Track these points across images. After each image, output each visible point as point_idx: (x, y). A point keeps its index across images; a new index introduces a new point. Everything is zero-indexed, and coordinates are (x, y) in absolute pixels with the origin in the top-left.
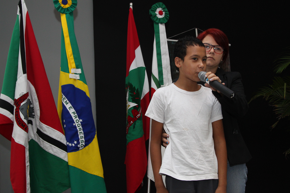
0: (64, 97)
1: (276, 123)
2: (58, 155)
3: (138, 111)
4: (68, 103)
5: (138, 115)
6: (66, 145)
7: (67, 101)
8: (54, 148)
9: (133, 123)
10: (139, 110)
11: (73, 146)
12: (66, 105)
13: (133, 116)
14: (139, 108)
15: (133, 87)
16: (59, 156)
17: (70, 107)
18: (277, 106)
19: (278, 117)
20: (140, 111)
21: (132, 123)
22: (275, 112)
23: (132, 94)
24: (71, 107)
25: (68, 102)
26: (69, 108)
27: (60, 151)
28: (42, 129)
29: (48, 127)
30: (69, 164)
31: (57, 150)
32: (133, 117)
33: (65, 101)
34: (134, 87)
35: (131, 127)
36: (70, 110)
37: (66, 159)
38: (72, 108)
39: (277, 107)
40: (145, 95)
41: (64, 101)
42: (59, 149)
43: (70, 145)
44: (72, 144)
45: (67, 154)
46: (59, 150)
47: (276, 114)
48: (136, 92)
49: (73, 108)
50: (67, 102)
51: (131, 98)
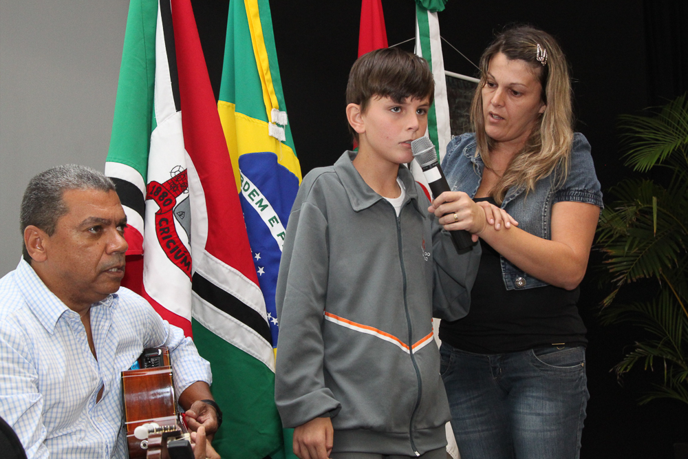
0: (253, 187)
1: (613, 295)
2: (256, 353)
4: (267, 206)
6: (268, 325)
7: (262, 200)
8: (246, 333)
12: (262, 210)
16: (259, 356)
17: (272, 219)
18: (612, 252)
19: (615, 280)
22: (608, 267)
24: (275, 217)
26: (269, 221)
27: (260, 342)
28: (217, 278)
29: (233, 272)
33: (257, 199)
36: (272, 226)
38: (278, 222)
39: (611, 254)
41: (253, 200)
42: (259, 335)
45: (273, 351)
47: (611, 271)
49: (279, 220)
50: (263, 204)
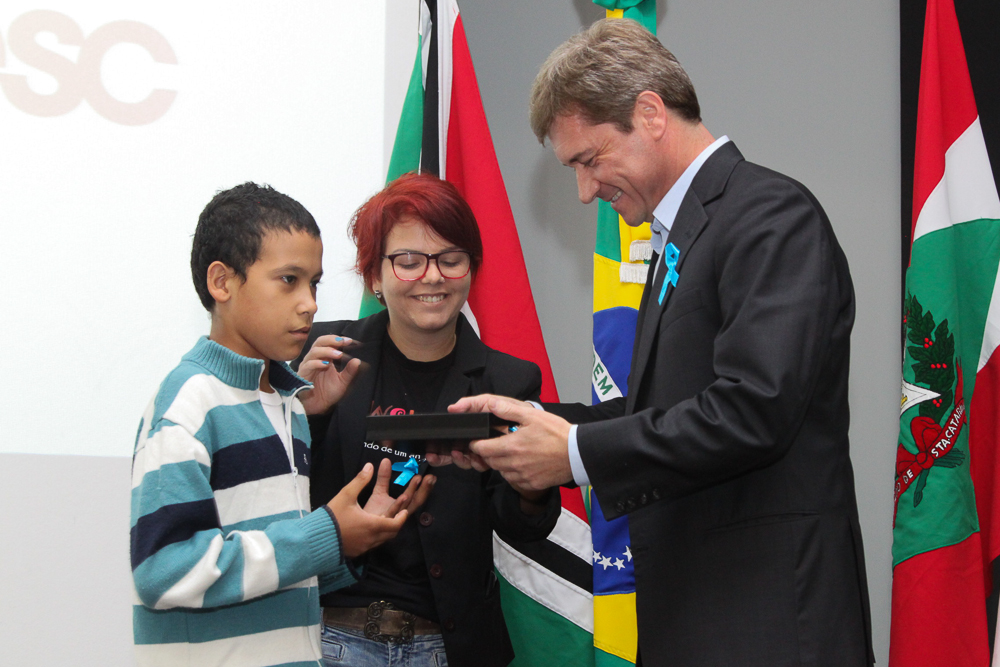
0: (598, 360)
2: (551, 604)
3: (942, 423)
4: (610, 387)
5: (938, 445)
6: (590, 562)
7: (606, 378)
9: (914, 478)
10: (945, 418)
11: (616, 567)
12: (604, 393)
13: (918, 446)
14: (948, 413)
15: (924, 314)
16: (556, 607)
20: (948, 423)
21: (911, 481)
23: (917, 346)
25: (610, 381)
27: (559, 587)
30: (597, 645)
31: (550, 581)
32: (915, 451)
33: (601, 377)
34: (929, 312)
35: (905, 494)
37: (585, 623)
40: (992, 351)
41: (596, 379)
42: (558, 577)
43: (606, 562)
44: (613, 561)
45: (592, 600)
46: (558, 581)
48: (934, 338)
50: (607, 385)
51: (913, 366)
